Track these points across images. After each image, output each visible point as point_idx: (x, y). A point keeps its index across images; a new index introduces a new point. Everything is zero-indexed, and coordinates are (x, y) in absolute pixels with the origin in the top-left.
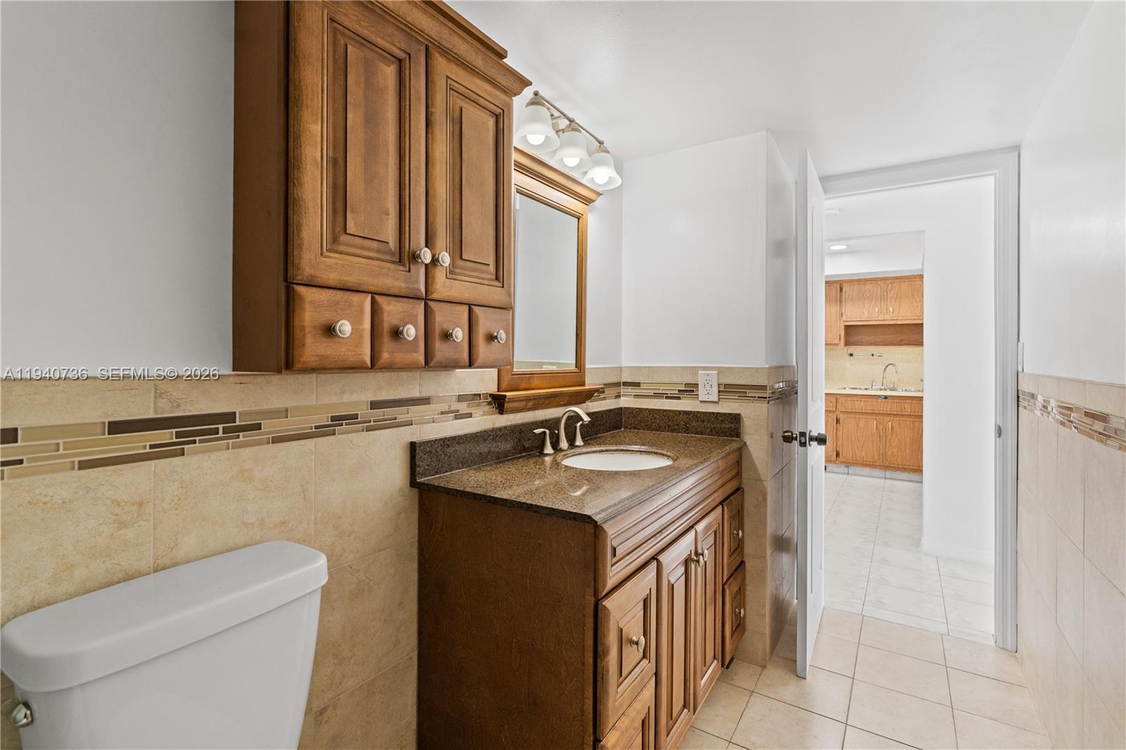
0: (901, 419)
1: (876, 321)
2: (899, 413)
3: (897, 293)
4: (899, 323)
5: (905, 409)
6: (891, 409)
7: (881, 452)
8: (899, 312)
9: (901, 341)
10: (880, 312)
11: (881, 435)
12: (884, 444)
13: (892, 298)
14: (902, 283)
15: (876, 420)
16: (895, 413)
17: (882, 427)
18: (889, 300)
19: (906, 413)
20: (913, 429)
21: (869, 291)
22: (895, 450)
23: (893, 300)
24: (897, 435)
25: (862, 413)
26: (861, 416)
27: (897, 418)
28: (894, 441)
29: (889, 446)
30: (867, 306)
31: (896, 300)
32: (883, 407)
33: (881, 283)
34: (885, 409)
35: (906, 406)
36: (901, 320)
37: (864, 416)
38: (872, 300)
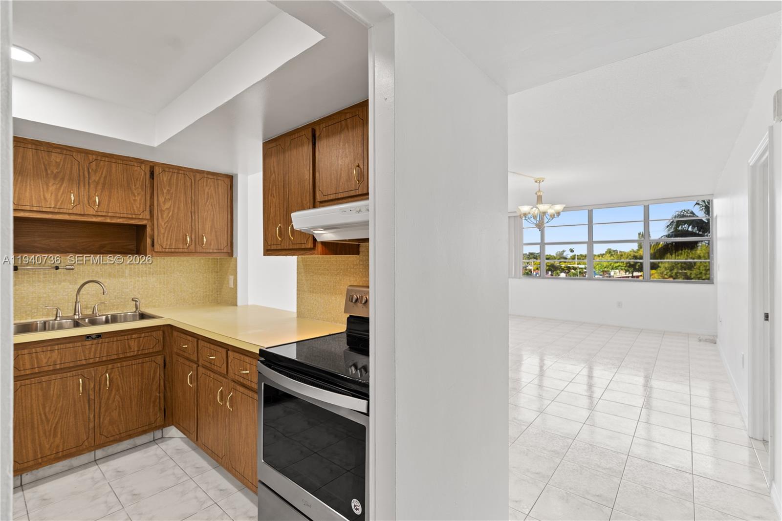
0: (125, 364)
1: (69, 214)
2: (121, 356)
3: (105, 177)
4: (108, 221)
5: (130, 347)
6: (108, 352)
7: (91, 425)
8: (108, 205)
9: (103, 246)
10: (78, 202)
11: (92, 397)
12: (97, 410)
13: (98, 183)
14: (114, 165)
15: (83, 377)
16: (115, 357)
17: (92, 385)
18: (92, 186)
19: (132, 354)
20: (142, 373)
21: (58, 164)
22: (115, 414)
23: (100, 187)
24: (118, 390)
25: (55, 371)
26: (53, 377)
27: (119, 365)
28: (114, 401)
29: (106, 411)
30: (52, 188)
31: (103, 187)
32: (95, 353)
33: (79, 157)
34: (98, 355)
35: (132, 343)
36: (111, 217)
37: (59, 376)
38: (63, 179)
